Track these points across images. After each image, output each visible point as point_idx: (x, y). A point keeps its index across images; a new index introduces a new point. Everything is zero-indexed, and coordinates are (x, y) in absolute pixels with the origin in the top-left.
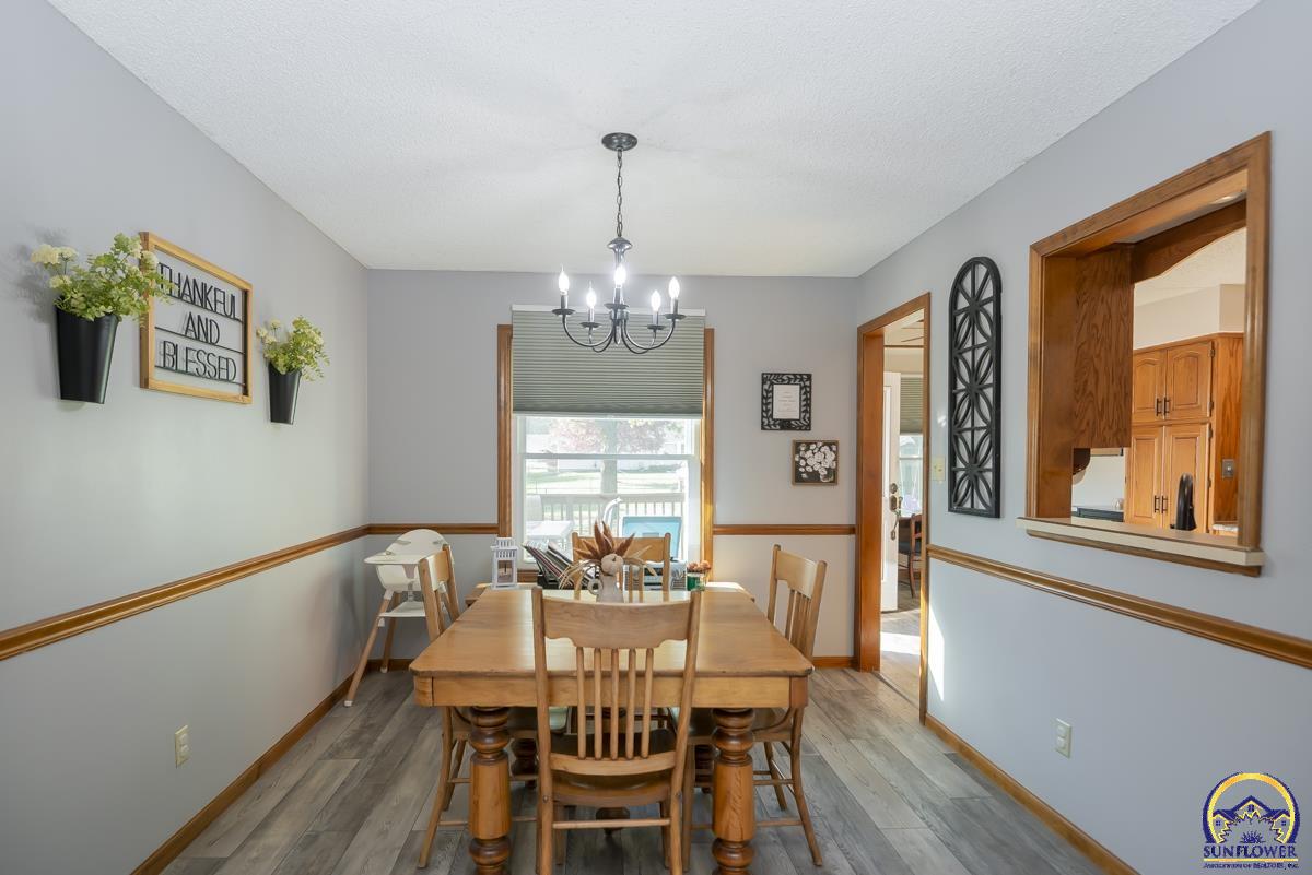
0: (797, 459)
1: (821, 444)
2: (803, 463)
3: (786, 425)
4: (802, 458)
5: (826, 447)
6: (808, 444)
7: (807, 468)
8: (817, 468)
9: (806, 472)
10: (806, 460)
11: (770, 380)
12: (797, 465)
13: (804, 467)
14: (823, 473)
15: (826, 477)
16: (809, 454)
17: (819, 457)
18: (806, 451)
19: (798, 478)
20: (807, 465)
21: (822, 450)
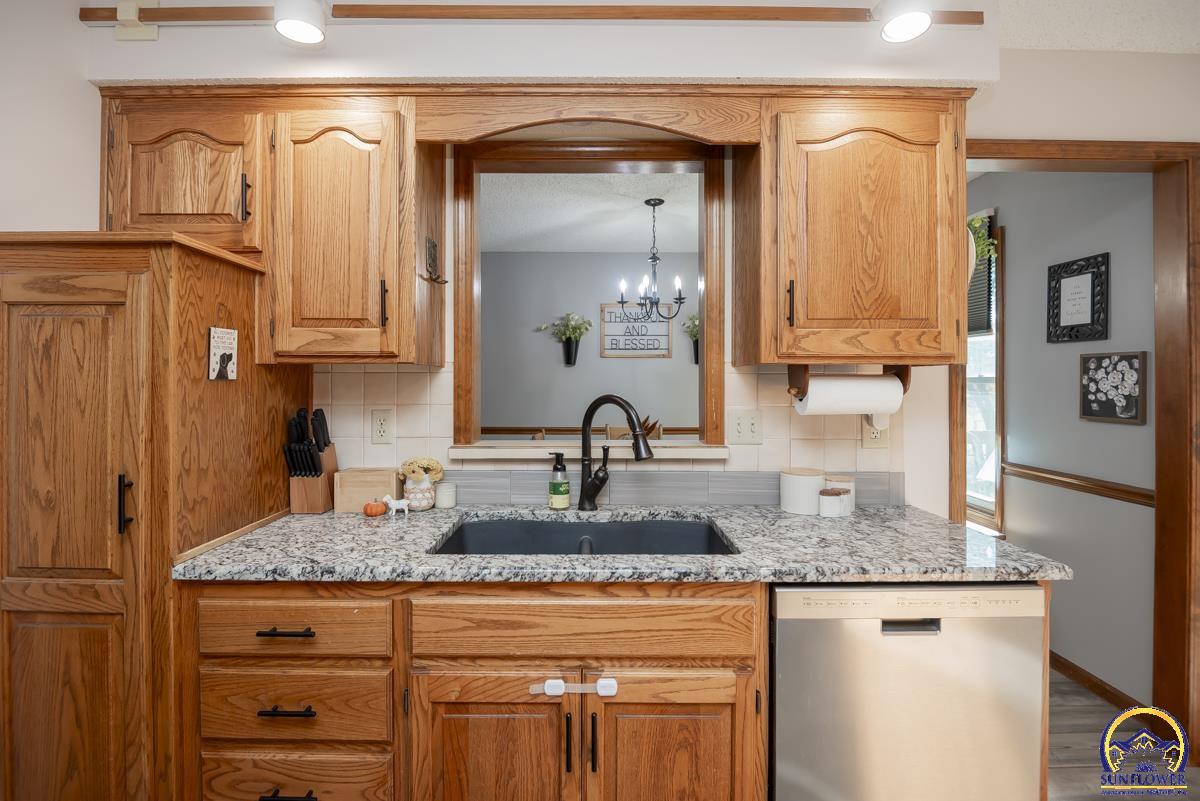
0: (1085, 382)
1: (1117, 358)
2: (1093, 387)
3: (1075, 334)
4: (1092, 380)
5: (1124, 363)
6: (1100, 359)
7: (1099, 395)
8: (1112, 394)
9: (1097, 401)
10: (1097, 383)
11: (1058, 273)
12: (1085, 391)
13: (1095, 394)
14: (1121, 403)
15: (1125, 409)
16: (1101, 374)
17: (1115, 378)
18: (1097, 369)
19: (1087, 411)
20: (1098, 390)
21: (1119, 367)
